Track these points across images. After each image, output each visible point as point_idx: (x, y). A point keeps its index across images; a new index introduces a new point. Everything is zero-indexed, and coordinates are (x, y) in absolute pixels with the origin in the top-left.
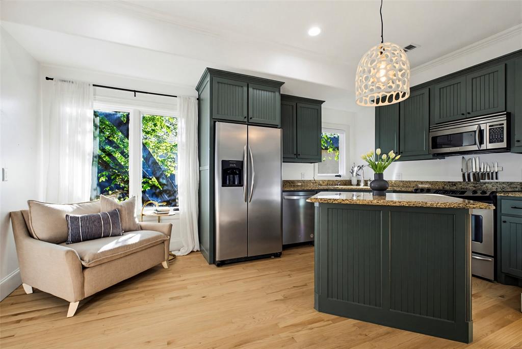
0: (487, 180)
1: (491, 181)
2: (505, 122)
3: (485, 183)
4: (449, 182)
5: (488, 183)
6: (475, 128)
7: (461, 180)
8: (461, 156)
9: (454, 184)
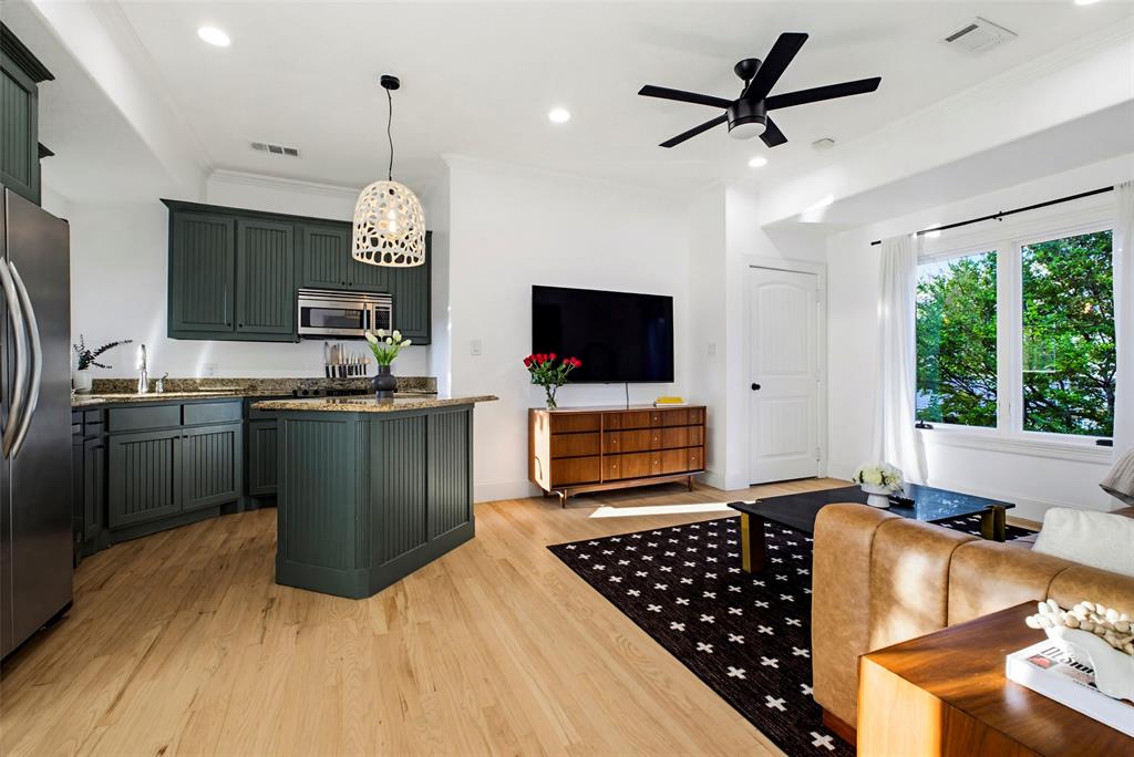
0: (354, 376)
1: (359, 376)
2: (390, 306)
3: (353, 380)
4: (308, 379)
5: (357, 379)
6: (361, 306)
7: (325, 376)
8: (324, 342)
9: (315, 381)
